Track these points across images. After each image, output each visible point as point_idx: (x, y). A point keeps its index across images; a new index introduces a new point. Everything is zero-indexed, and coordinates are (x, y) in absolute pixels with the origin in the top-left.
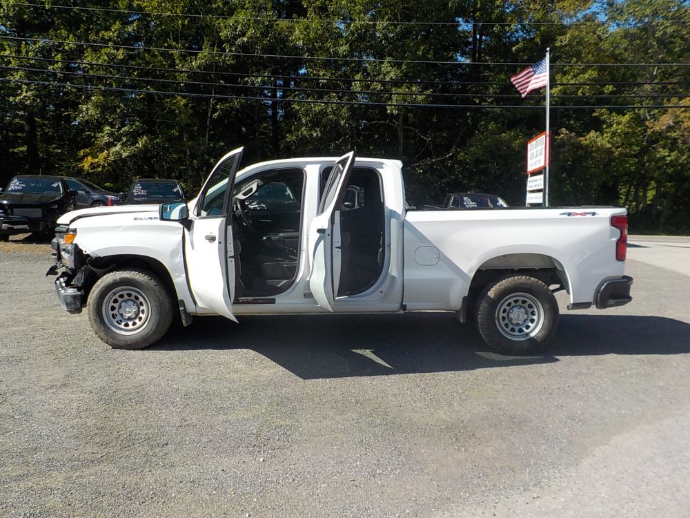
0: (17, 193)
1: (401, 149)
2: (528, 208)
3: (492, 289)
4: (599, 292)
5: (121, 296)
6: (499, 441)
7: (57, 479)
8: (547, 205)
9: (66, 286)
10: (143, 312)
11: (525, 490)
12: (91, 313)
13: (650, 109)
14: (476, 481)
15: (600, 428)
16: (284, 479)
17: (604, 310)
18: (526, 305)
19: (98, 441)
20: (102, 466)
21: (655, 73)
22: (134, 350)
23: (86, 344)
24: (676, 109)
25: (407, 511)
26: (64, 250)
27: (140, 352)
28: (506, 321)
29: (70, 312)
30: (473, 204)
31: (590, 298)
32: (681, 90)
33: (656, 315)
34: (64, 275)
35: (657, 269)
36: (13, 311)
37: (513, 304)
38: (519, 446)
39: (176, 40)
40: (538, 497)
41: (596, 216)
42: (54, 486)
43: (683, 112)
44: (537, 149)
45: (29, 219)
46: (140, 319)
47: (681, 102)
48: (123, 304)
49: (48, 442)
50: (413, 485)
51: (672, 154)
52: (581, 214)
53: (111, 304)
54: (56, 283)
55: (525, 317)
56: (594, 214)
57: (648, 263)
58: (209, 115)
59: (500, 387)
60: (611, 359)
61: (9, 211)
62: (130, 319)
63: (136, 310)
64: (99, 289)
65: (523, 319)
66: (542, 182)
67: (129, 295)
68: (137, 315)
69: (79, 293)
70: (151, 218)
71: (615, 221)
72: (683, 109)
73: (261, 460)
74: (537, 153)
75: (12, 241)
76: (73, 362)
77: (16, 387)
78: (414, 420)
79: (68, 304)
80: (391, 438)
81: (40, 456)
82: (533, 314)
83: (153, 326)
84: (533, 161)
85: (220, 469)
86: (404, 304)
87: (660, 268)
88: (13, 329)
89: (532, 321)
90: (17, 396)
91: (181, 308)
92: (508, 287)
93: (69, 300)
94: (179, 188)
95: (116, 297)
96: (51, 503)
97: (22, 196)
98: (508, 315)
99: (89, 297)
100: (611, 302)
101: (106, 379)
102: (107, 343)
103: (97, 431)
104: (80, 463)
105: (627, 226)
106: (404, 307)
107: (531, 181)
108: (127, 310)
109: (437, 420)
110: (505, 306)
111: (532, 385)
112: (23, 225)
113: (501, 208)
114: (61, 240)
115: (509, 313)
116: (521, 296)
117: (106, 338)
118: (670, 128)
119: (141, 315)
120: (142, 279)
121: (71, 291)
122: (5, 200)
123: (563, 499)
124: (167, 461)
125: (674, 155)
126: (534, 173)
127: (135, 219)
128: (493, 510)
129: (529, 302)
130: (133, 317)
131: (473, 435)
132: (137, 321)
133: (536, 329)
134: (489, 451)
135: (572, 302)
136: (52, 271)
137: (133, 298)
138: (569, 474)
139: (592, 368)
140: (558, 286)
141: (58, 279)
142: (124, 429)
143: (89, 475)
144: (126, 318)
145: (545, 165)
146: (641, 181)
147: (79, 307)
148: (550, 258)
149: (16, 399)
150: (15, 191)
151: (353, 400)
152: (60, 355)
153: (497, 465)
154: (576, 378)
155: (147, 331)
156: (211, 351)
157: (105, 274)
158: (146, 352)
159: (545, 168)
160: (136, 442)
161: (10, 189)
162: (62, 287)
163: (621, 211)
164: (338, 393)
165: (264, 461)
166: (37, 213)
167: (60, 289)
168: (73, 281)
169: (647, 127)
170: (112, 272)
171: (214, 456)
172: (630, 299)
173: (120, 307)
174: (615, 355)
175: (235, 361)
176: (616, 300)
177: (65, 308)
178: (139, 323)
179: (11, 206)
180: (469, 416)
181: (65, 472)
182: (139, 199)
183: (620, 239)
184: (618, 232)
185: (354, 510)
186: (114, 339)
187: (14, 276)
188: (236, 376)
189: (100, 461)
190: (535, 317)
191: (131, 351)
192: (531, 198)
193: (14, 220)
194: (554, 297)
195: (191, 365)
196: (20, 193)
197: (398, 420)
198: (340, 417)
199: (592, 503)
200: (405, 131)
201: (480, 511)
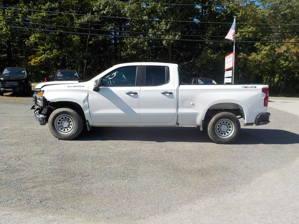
0: (7, 75)
1: (170, 58)
2: (225, 84)
3: (214, 117)
4: (257, 119)
5: (62, 118)
6: (218, 176)
7: (48, 188)
8: (233, 83)
9: (39, 114)
10: (71, 125)
11: (230, 192)
12: (50, 125)
13: (277, 43)
14: (211, 190)
15: (258, 171)
16: (137, 188)
17: (259, 126)
18: (227, 124)
19: (61, 174)
20: (65, 183)
21: (279, 27)
22: (67, 140)
23: (47, 138)
24: (288, 43)
25: (186, 199)
26: (38, 99)
27: (70, 141)
28: (219, 130)
29: (41, 124)
30: (202, 83)
31: (253, 121)
32: (290, 35)
33: (279, 129)
34: (38, 109)
35: (279, 111)
36: (13, 124)
37: (222, 123)
38: (226, 177)
39: (73, 9)
40: (235, 195)
41: (256, 88)
42: (48, 190)
43: (291, 45)
44: (229, 59)
45: (13, 86)
46: (70, 128)
47: (290, 40)
48: (63, 122)
49: (41, 174)
50: (187, 191)
51: (286, 62)
52: (250, 87)
53: (58, 121)
54: (34, 113)
55: (227, 128)
56: (255, 87)
57: (275, 108)
58: (88, 42)
59: (217, 156)
60: (261, 145)
61: (4, 83)
62: (66, 128)
63: (68, 124)
64: (53, 115)
65: (226, 130)
66: (231, 74)
67: (66, 118)
68: (69, 126)
69: (45, 117)
70: (75, 86)
71: (264, 90)
72: (291, 43)
73: (127, 181)
74: (229, 61)
75: (6, 96)
76: (44, 145)
77: (23, 154)
78: (185, 168)
79: (40, 121)
80: (176, 174)
81: (39, 179)
82: (230, 127)
83: (75, 131)
84: (228, 64)
85: (111, 184)
86: (178, 123)
87: (280, 110)
88: (15, 132)
89: (230, 130)
90: (24, 158)
91: (87, 124)
92: (220, 116)
93: (41, 119)
94: (77, 74)
95: (60, 118)
96: (48, 196)
97: (9, 77)
98: (220, 128)
99: (49, 118)
100: (261, 123)
101: (58, 151)
102: (56, 137)
103: (60, 171)
104: (56, 182)
105: (269, 92)
106: (178, 124)
107: (226, 73)
108: (65, 124)
109: (194, 168)
110: (219, 124)
111: (230, 155)
112: (10, 89)
113: (214, 84)
114: (37, 95)
115: (220, 127)
116: (225, 120)
117: (56, 135)
118: (285, 51)
119: (70, 126)
120: (71, 111)
121: (41, 116)
122: (2, 78)
123: (244, 196)
124: (90, 182)
125: (287, 63)
126: (228, 70)
127: (68, 87)
128: (218, 199)
129: (229, 122)
130: (67, 127)
131: (208, 173)
132: (69, 128)
133: (231, 133)
134: (215, 179)
135: (246, 123)
136: (33, 108)
137: (67, 119)
138: (246, 187)
139: (254, 149)
140: (240, 116)
141: (35, 111)
142: (70, 170)
143: (61, 186)
144: (64, 127)
145: (233, 66)
146: (272, 74)
147: (45, 122)
148: (237, 105)
149: (24, 159)
150: (6, 74)
151: (160, 160)
152: (38, 142)
153: (219, 184)
154: (247, 153)
155: (73, 133)
156: (99, 141)
157: (56, 109)
158: (72, 141)
159: (232, 68)
160: (76, 175)
161: (4, 73)
162: (38, 114)
163: (267, 86)
164: (153, 157)
165: (128, 182)
166: (16, 84)
167: (37, 115)
168: (42, 112)
169: (276, 51)
170: (59, 108)
171: (108, 180)
172: (269, 122)
173: (62, 123)
174: (262, 144)
175: (110, 145)
176: (264, 122)
177: (39, 123)
178: (69, 129)
179: (5, 81)
180: (206, 167)
181: (51, 185)
182: (60, 78)
183: (266, 97)
184: (265, 94)
185: (166, 199)
186: (59, 136)
187: (10, 110)
188: (111, 151)
189: (63, 181)
190: (231, 129)
191: (66, 141)
192: (226, 80)
193: (6, 86)
194: (239, 121)
195: (92, 146)
196: (8, 75)
197: (178, 168)
198: (155, 166)
199: (255, 197)
200: (172, 51)
201: (213, 199)
